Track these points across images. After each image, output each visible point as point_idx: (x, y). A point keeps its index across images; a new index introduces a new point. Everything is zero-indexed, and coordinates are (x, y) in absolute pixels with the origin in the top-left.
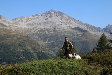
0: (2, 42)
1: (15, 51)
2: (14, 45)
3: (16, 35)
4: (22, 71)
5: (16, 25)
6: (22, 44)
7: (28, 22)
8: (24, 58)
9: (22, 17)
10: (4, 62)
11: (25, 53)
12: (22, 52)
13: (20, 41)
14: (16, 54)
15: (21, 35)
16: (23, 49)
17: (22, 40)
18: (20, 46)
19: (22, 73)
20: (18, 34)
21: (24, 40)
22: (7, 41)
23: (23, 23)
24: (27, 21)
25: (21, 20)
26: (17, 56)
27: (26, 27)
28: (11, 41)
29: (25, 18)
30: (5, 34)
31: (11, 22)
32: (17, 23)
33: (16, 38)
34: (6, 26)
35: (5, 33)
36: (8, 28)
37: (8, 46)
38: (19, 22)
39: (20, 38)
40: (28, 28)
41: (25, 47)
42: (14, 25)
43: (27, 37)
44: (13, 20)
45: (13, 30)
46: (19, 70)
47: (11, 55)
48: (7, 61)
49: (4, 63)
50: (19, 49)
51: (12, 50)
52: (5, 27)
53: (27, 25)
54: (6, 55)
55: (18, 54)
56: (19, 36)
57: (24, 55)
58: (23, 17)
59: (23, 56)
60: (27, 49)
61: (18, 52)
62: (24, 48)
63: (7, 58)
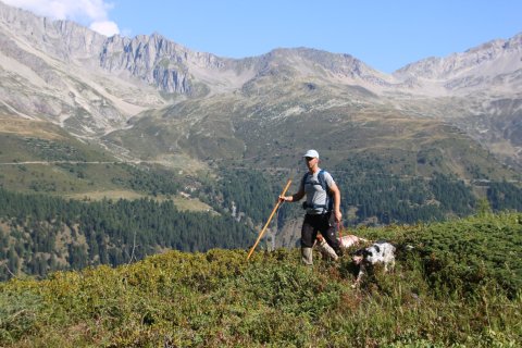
0: (360, 150)
1: (406, 179)
2: (403, 160)
3: (407, 124)
4: (441, 248)
5: (408, 91)
6: (431, 156)
7: (451, 77)
8: (438, 203)
9: (429, 59)
10: (369, 216)
11: (442, 186)
12: (431, 183)
13: (422, 146)
14: (411, 190)
15: (427, 125)
16: (435, 173)
17: (430, 140)
18: (422, 161)
19: (443, 256)
20: (414, 119)
21: (436, 142)
22: (379, 146)
23: (434, 80)
24: (447, 73)
25: (427, 71)
26: (411, 199)
27: (443, 93)
28: (392, 146)
29: (442, 62)
30: (371, 124)
31: (392, 80)
32: (410, 82)
33: (407, 136)
34: (375, 96)
35: (372, 119)
36: (381, 103)
37: (381, 163)
38: (420, 78)
39: (422, 134)
40: (453, 98)
41: (440, 165)
42: (402, 90)
43: (447, 128)
44: (399, 71)
45: (398, 108)
46: (430, 245)
47: (391, 196)
48: (379, 215)
49: (371, 220)
50: (418, 175)
51: (395, 177)
52: (372, 99)
53: (448, 86)
54: (374, 193)
55: (415, 191)
56: (420, 129)
57: (436, 195)
58: (434, 60)
59: (433, 196)
60: (446, 174)
61: (414, 182)
62: (438, 169)
63: (377, 205)
